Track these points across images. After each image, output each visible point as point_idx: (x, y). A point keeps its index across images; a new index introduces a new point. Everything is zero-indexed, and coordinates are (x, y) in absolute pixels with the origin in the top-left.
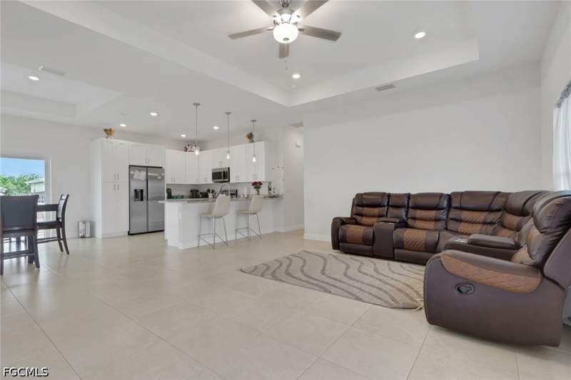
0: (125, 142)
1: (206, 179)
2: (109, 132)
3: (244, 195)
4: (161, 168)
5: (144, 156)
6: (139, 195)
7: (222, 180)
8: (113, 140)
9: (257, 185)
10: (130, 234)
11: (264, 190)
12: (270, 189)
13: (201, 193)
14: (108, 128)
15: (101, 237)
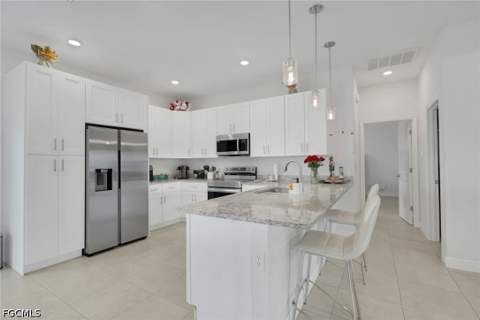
0: (75, 78)
1: (204, 151)
2: (42, 53)
3: (274, 176)
4: (142, 131)
5: (115, 107)
6: (105, 179)
7: (236, 153)
8: (51, 70)
9: (314, 161)
10: (84, 253)
11: (323, 171)
12: (332, 168)
13: (195, 172)
14: (42, 45)
15: (22, 273)
